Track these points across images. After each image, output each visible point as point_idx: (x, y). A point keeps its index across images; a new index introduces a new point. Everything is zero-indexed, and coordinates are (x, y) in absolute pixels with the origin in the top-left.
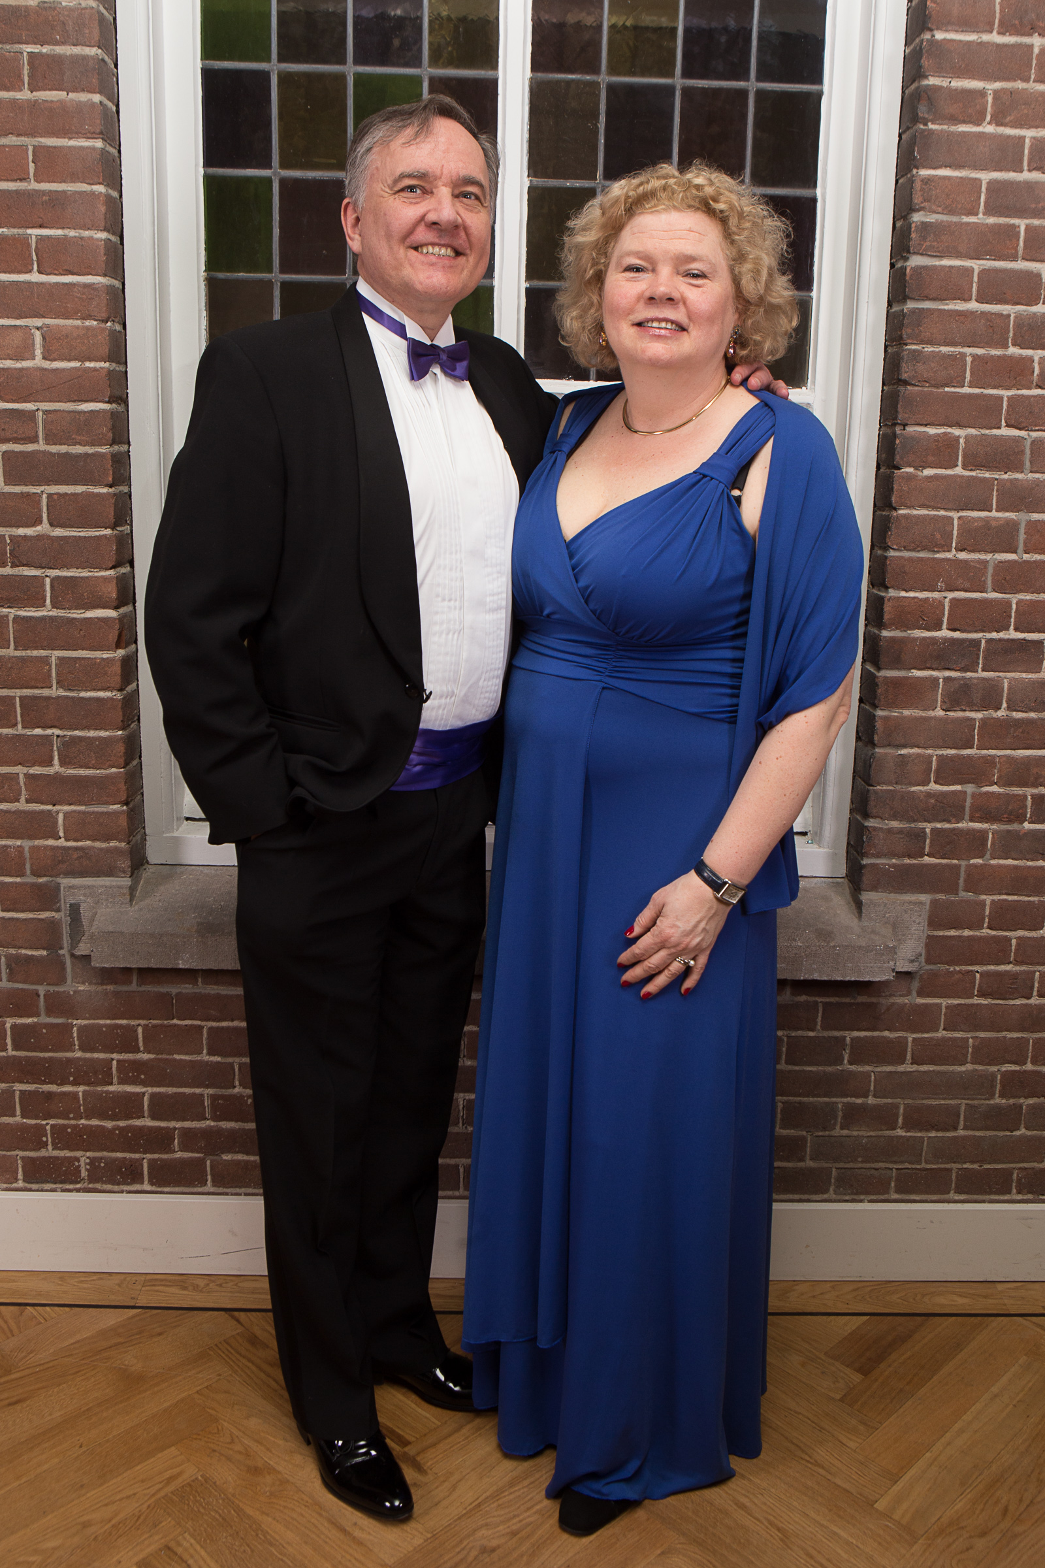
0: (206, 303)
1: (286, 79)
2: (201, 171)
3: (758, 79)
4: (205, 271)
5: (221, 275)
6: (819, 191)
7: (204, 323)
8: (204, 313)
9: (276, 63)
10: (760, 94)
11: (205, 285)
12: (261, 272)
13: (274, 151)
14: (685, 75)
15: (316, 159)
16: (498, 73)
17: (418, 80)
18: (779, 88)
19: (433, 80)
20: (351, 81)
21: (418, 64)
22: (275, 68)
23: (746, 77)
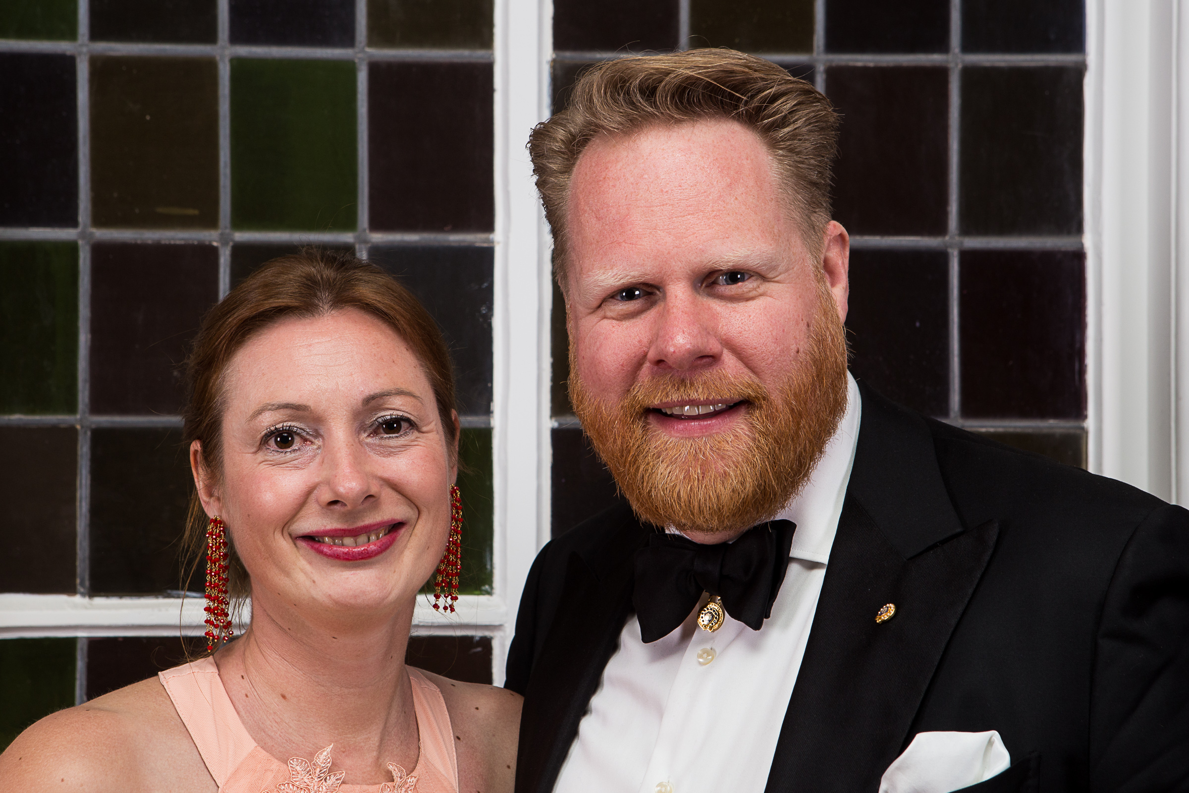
1: (103, 69)
3: (966, 48)
6: (1088, 241)
9: (86, 42)
10: (970, 74)
12: (55, 411)
13: (82, 195)
14: (833, 45)
15: (160, 210)
16: (492, 54)
17: (347, 70)
18: (1004, 61)
19: (375, 69)
20: (224, 72)
21: (348, 40)
22: (85, 49)
23: (943, 46)
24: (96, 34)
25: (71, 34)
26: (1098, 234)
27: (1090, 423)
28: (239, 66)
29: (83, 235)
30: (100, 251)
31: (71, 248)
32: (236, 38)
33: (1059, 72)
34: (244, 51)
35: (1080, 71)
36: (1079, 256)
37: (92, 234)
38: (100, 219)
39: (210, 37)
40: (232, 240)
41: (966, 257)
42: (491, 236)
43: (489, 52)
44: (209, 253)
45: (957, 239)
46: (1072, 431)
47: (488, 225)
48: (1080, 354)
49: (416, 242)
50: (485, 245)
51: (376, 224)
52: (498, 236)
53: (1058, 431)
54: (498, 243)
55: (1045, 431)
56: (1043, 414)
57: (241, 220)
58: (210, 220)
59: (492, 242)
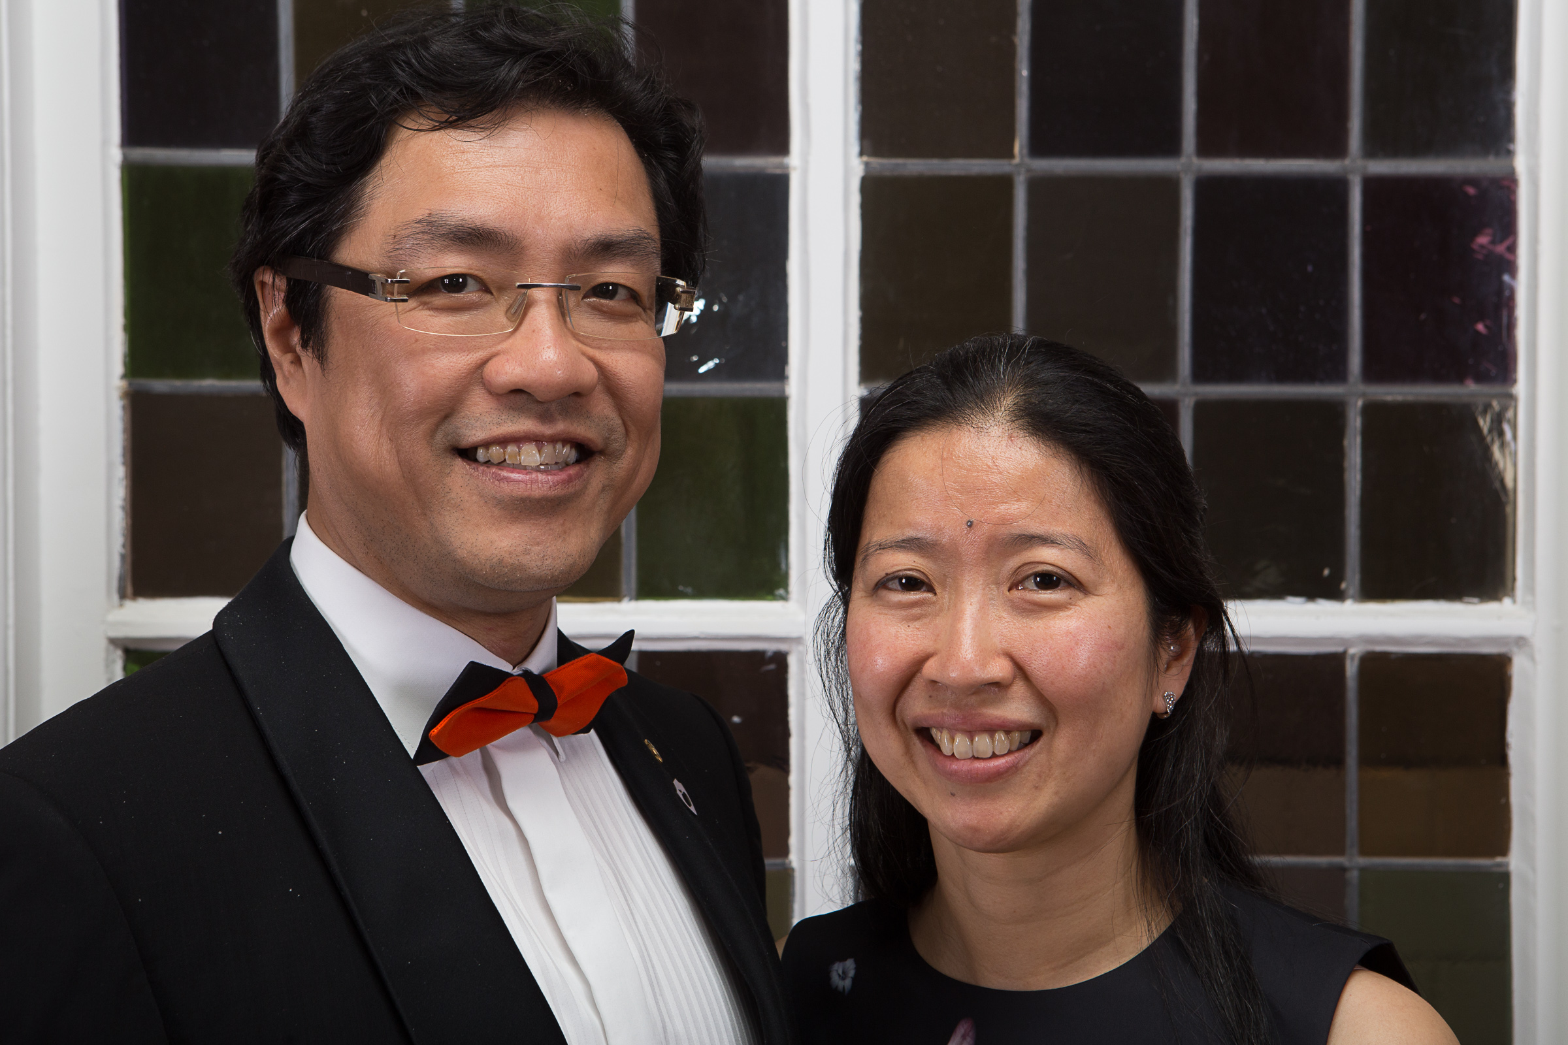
0: (124, 448)
2: (116, 154)
4: (124, 376)
5: (161, 385)
6: (1519, 163)
7: (120, 492)
8: (120, 472)
11: (124, 408)
26: (1532, 157)
27: (1520, 388)
36: (1509, 182)
41: (1371, 184)
42: (786, 160)
45: (1360, 163)
46: (1497, 399)
47: (781, 146)
50: (778, 171)
52: (794, 159)
54: (795, 169)
56: (1460, 379)
59: (786, 167)
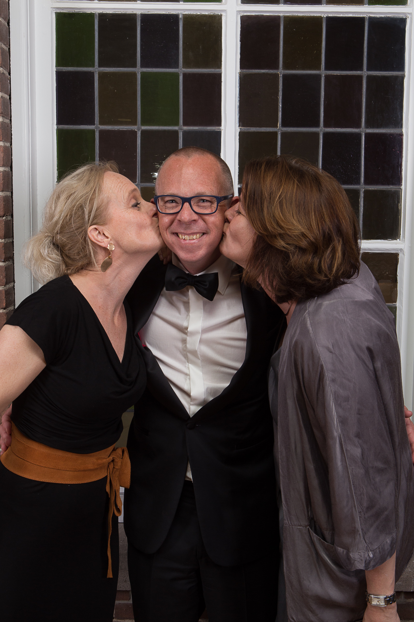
1: (102, 76)
2: (55, 127)
3: (368, 69)
9: (97, 68)
10: (369, 78)
13: (96, 115)
14: (327, 68)
15: (119, 120)
16: (221, 70)
17: (177, 75)
18: (380, 74)
19: (185, 75)
20: (139, 77)
21: (177, 66)
22: (97, 70)
23: (361, 69)
24: (100, 66)
25: (93, 66)
26: (407, 129)
27: (403, 187)
28: (143, 74)
29: (96, 128)
30: (101, 132)
31: (93, 132)
32: (142, 66)
33: (396, 77)
34: (145, 70)
35: (403, 77)
36: (401, 135)
37: (99, 127)
38: (101, 123)
39: (134, 66)
40: (141, 129)
41: (367, 135)
42: (220, 128)
43: (220, 70)
44: (134, 133)
45: (364, 129)
46: (397, 189)
47: (219, 124)
48: (401, 165)
49: (197, 129)
50: (219, 130)
51: (185, 124)
52: (222, 127)
53: (393, 190)
54: (223, 130)
55: (389, 189)
56: (388, 184)
57: (144, 122)
58: (135, 123)
